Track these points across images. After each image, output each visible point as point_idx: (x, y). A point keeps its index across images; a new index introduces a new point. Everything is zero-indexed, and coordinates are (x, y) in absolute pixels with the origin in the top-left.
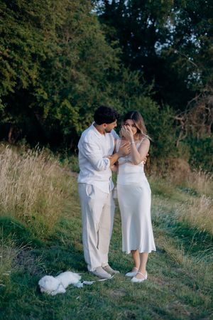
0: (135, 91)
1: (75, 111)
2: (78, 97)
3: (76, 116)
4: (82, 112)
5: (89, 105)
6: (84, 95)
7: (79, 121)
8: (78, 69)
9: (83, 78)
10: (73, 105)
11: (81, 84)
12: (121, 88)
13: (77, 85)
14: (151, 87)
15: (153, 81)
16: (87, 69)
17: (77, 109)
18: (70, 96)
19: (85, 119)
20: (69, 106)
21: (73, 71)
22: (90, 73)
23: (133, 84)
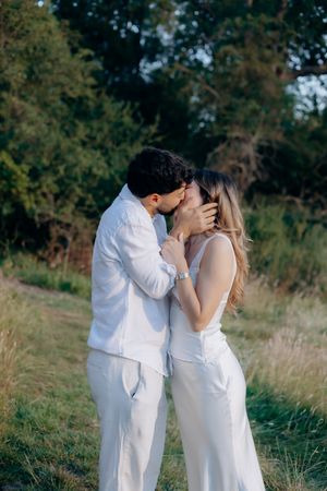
0: (125, 135)
1: (21, 172)
2: (25, 147)
3: (23, 182)
4: (34, 174)
5: (45, 162)
6: (37, 142)
7: (30, 190)
8: (22, 97)
9: (33, 112)
10: (17, 161)
11: (31, 123)
12: (100, 130)
13: (24, 126)
14: (153, 129)
15: (158, 118)
16: (38, 98)
17: (26, 168)
18: (12, 145)
19: (40, 187)
20: (10, 163)
21: (15, 99)
22: (44, 105)
23: (121, 124)
